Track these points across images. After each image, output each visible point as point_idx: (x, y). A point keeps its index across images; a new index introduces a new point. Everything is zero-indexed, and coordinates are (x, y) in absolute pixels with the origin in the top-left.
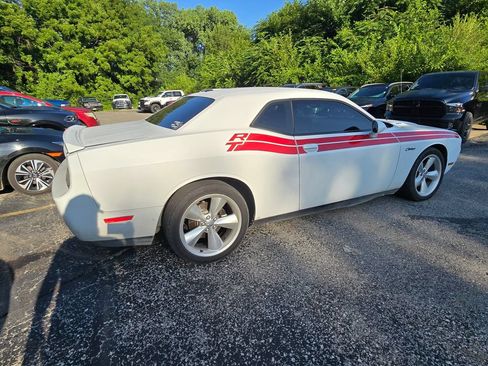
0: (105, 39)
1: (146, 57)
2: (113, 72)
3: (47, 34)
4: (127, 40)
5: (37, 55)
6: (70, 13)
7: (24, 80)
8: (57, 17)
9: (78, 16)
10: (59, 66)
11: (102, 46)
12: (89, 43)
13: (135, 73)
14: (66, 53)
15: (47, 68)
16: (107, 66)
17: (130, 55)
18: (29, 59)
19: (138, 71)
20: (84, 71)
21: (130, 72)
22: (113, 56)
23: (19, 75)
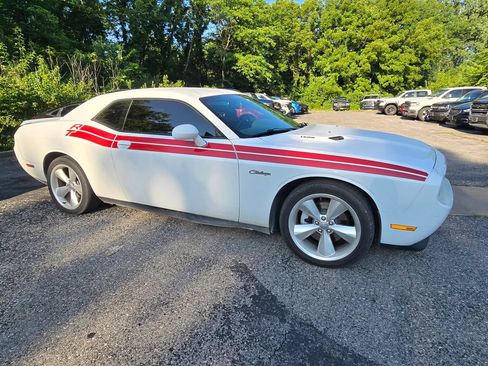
0: (370, 41)
1: (416, 54)
2: (375, 71)
3: (322, 42)
4: (396, 39)
5: (310, 62)
6: (344, 20)
7: (298, 83)
8: (333, 27)
9: (350, 23)
10: (325, 70)
11: (369, 47)
12: (356, 46)
13: (397, 72)
14: (333, 58)
15: (318, 73)
16: (368, 67)
17: (396, 53)
18: (303, 66)
19: (401, 69)
20: (343, 74)
21: (392, 72)
22: (374, 57)
23: (296, 79)
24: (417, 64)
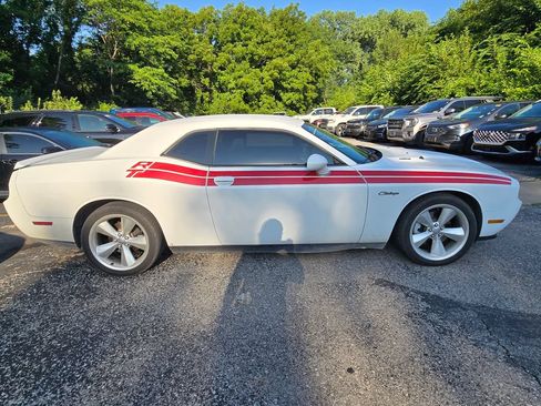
0: (271, 59)
1: (311, 73)
2: (277, 90)
3: (223, 58)
4: (293, 58)
5: (213, 77)
6: (243, 35)
7: (202, 100)
8: (233, 42)
9: (250, 39)
10: (230, 86)
11: (269, 64)
12: (258, 63)
13: (298, 90)
14: (237, 74)
15: (221, 89)
16: (271, 84)
17: (295, 72)
18: (206, 81)
19: (300, 87)
20: (249, 91)
21: (292, 90)
22: (276, 74)
23: (199, 96)
24: (312, 83)
